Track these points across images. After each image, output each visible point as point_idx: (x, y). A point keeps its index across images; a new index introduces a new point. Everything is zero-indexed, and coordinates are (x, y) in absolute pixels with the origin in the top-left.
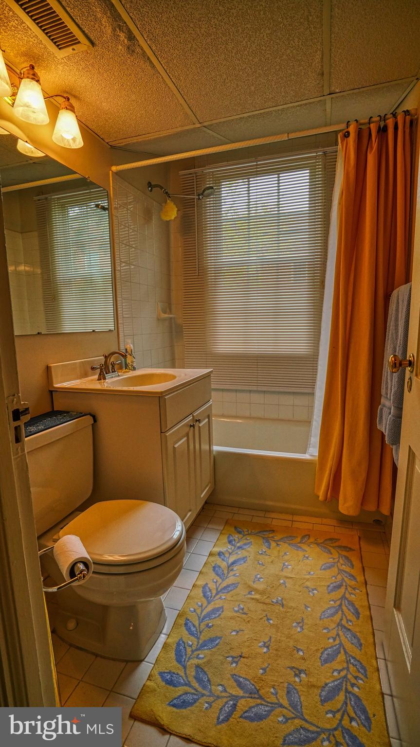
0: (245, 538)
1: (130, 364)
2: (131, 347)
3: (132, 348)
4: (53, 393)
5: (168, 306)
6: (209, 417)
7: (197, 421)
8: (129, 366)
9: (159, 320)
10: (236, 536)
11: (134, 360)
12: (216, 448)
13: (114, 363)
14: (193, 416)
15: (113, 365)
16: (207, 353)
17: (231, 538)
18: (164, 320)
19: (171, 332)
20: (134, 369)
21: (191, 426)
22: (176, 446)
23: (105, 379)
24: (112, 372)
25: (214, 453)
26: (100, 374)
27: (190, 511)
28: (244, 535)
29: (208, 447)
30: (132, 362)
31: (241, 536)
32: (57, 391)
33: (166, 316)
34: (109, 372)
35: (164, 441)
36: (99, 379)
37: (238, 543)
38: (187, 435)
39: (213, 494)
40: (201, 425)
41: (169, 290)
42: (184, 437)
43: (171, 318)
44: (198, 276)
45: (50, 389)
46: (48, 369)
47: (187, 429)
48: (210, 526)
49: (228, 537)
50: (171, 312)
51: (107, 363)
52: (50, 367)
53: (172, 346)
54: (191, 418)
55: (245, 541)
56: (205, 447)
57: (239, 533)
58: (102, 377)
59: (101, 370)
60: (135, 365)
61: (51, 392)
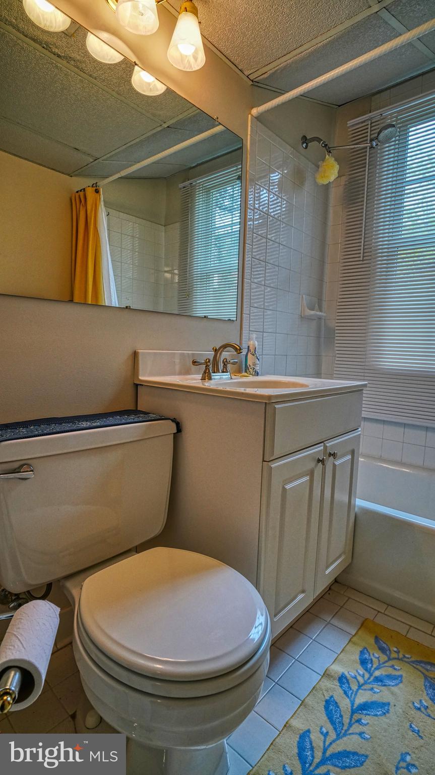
0: (390, 663)
1: (252, 366)
2: (254, 345)
3: (256, 346)
4: (139, 386)
5: (318, 302)
6: (353, 452)
7: (330, 455)
8: (250, 370)
9: (303, 318)
10: (376, 655)
11: (258, 362)
12: (359, 503)
13: (226, 361)
14: (325, 447)
15: (225, 363)
16: (366, 368)
17: (366, 656)
18: (310, 319)
19: (319, 337)
20: (257, 374)
21: (319, 461)
22: (288, 487)
23: (210, 379)
24: (223, 372)
25: (356, 509)
26: (205, 372)
27: (303, 592)
28: (389, 659)
29: (346, 499)
30: (255, 364)
31: (384, 658)
32: (142, 385)
33: (312, 312)
34: (218, 371)
35: (267, 476)
36: (203, 379)
37: (377, 669)
38: (311, 473)
39: (347, 570)
40: (337, 463)
41: (321, 280)
42: (307, 475)
43: (320, 318)
44: (363, 260)
45: (135, 382)
46: (135, 355)
47: (312, 465)
48: (335, 622)
49: (362, 653)
50: (321, 310)
51: (216, 359)
52: (138, 352)
53: (318, 357)
54: (321, 448)
55: (391, 671)
56: (341, 497)
57: (382, 650)
58: (207, 376)
59: (206, 366)
60: (258, 368)
61: (136, 386)
